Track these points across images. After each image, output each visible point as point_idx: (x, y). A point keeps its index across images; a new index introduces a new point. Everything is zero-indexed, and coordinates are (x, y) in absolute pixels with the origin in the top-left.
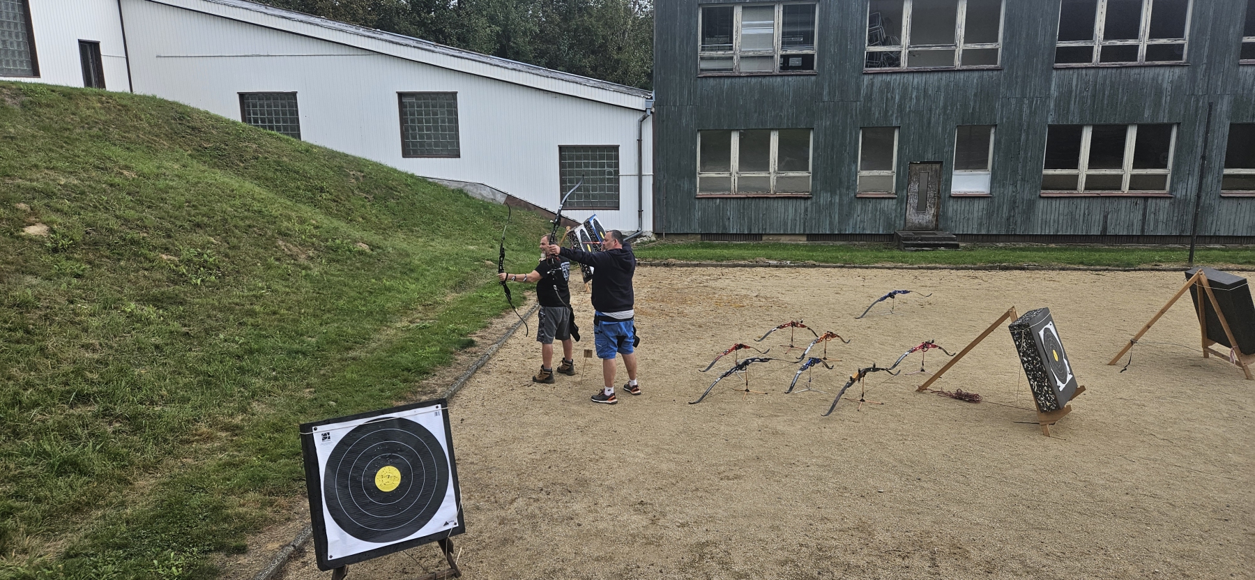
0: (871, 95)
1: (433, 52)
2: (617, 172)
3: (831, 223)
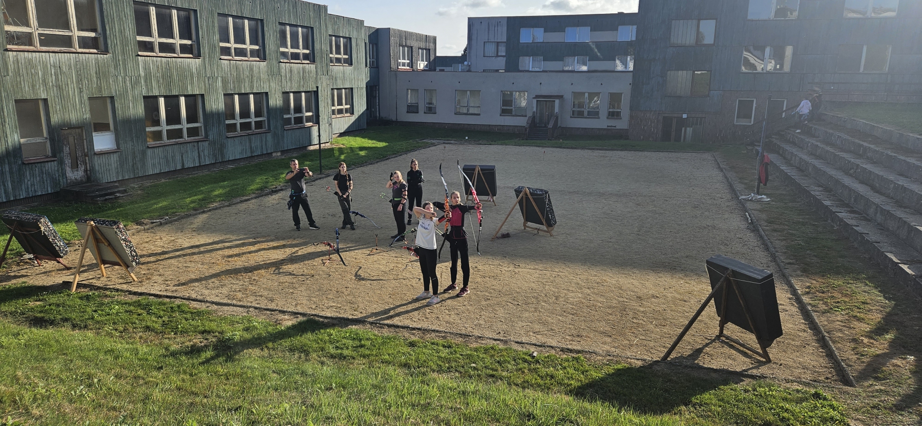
0: (18, 70)
3: (5, 192)
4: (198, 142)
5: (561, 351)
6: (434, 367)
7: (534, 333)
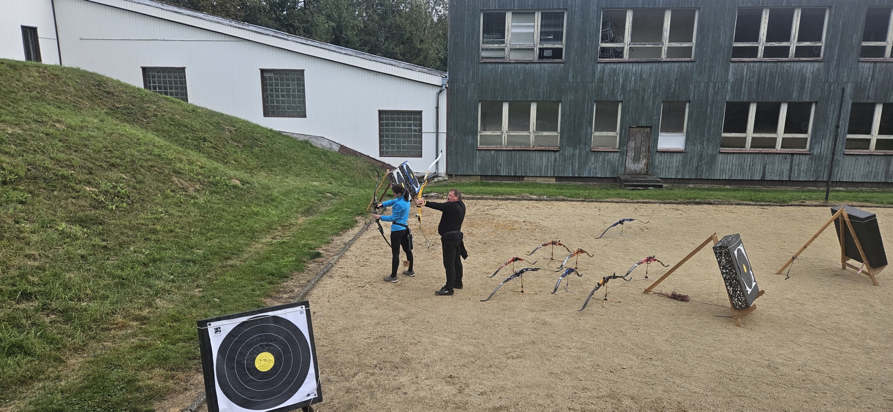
0: (603, 78)
1: (287, 40)
2: (421, 130)
3: (573, 170)
4: (793, 154)
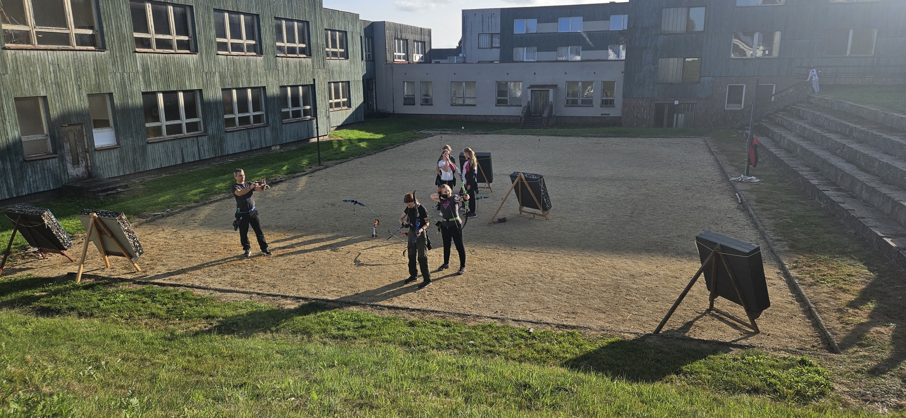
0: (17, 69)
4: (197, 137)
5: (556, 327)
6: (434, 344)
7: (531, 311)
